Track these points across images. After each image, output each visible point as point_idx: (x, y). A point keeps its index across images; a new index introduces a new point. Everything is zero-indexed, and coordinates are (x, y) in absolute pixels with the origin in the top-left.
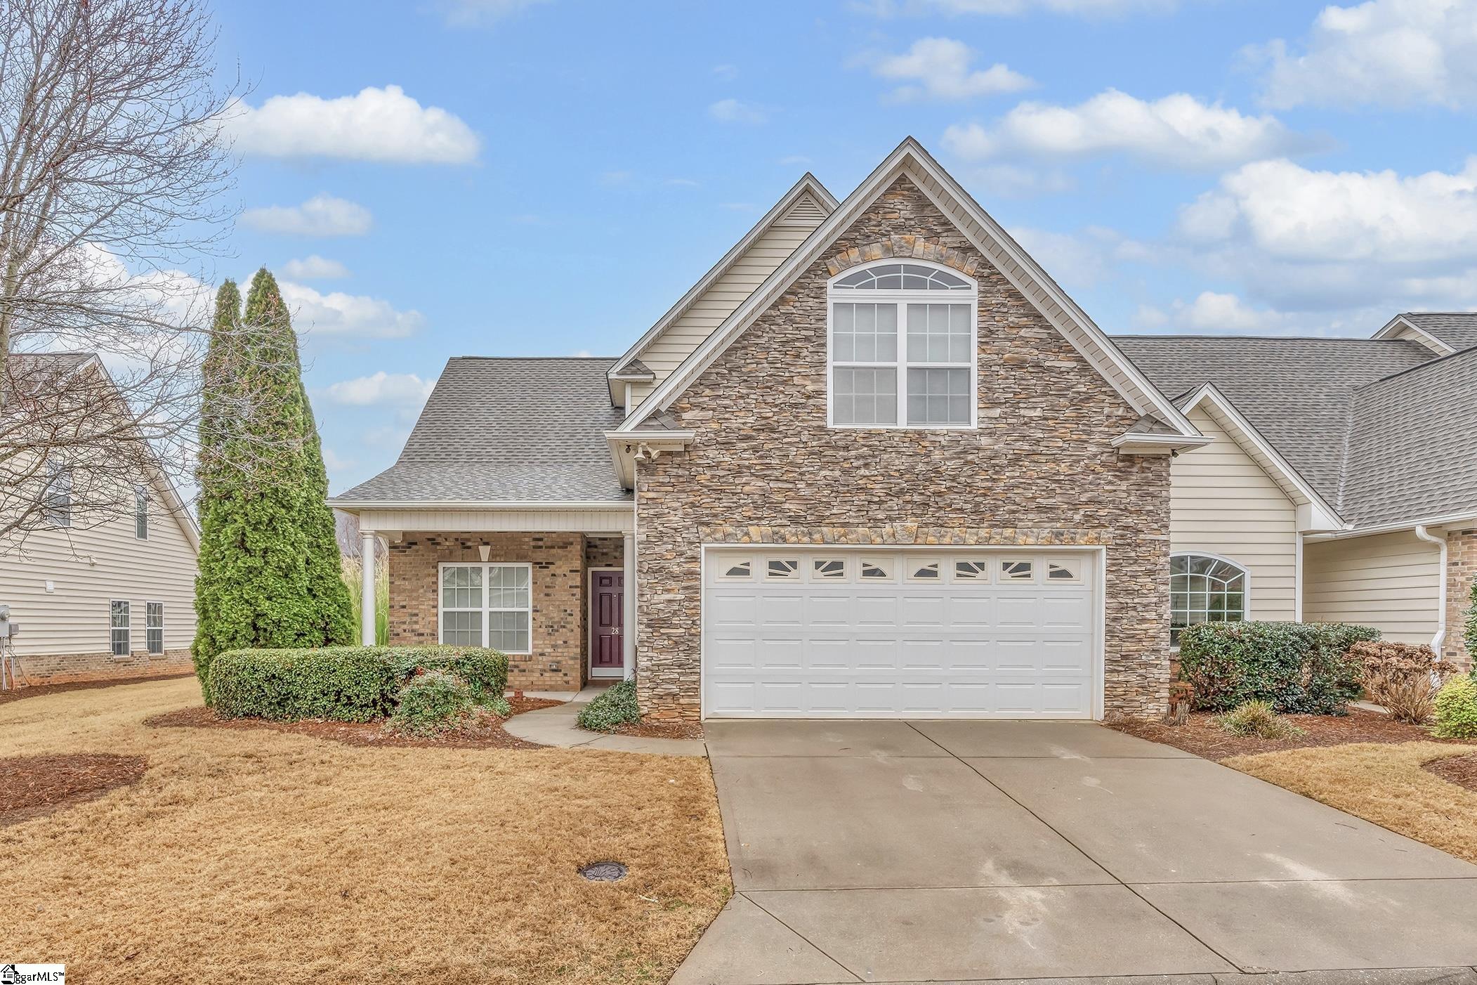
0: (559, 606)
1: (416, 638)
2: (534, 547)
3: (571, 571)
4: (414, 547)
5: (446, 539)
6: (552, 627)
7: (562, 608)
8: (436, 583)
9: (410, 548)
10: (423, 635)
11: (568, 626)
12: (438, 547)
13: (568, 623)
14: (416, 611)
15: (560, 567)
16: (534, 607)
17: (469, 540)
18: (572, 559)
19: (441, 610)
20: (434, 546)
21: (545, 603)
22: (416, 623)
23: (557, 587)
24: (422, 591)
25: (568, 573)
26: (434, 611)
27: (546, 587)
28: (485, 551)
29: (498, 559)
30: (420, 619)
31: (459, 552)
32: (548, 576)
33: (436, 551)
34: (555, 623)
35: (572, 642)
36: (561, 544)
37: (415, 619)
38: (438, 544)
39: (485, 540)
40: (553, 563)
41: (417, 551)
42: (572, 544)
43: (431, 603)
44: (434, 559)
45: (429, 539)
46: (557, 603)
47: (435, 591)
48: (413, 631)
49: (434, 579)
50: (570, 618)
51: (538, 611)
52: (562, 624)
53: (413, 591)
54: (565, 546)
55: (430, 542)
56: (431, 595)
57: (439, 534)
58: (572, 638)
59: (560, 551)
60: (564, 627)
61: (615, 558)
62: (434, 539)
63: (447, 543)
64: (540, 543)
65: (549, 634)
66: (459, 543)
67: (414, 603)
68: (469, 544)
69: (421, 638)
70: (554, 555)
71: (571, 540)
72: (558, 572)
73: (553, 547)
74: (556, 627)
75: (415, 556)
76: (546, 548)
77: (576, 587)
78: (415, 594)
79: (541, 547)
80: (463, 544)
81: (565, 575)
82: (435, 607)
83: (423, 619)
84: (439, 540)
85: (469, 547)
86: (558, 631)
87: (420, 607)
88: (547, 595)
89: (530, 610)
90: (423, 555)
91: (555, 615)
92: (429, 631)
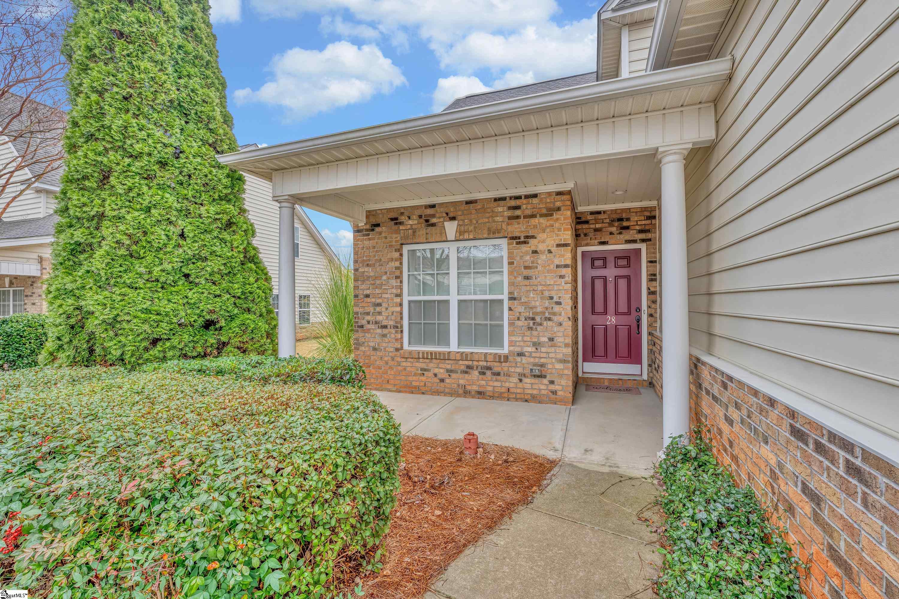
0: (542, 292)
1: (379, 331)
2: (510, 218)
3: (558, 245)
4: (377, 229)
5: (409, 218)
6: (533, 319)
7: (547, 294)
8: (399, 268)
9: (373, 230)
10: (385, 327)
11: (555, 318)
12: (401, 227)
13: (554, 314)
14: (379, 301)
15: (543, 241)
16: (510, 293)
17: (433, 216)
18: (559, 230)
19: (406, 299)
20: (396, 226)
21: (524, 289)
22: (380, 313)
23: (540, 268)
24: (384, 278)
25: (554, 249)
26: (398, 300)
27: (526, 268)
28: (451, 228)
29: (466, 236)
30: (384, 310)
31: (422, 232)
32: (526, 253)
33: (398, 232)
34: (537, 314)
35: (561, 339)
36: (544, 211)
37: (378, 309)
38: (401, 223)
39: (451, 215)
40: (533, 237)
41: (380, 233)
42: (559, 209)
43: (394, 291)
44: (397, 241)
45: (392, 219)
46: (540, 288)
47: (399, 277)
48: (376, 323)
49: (397, 264)
50: (557, 308)
51: (515, 299)
52: (547, 315)
53: (376, 278)
54: (549, 213)
55: (393, 222)
56: (394, 282)
57: (401, 211)
58: (560, 334)
59: (543, 220)
60: (550, 319)
61: (611, 233)
62: (396, 219)
63: (410, 222)
64: (518, 212)
65: (530, 329)
66: (422, 220)
67: (377, 291)
68: (434, 220)
69: (385, 331)
70: (535, 227)
71: (558, 204)
72: (541, 247)
73: (533, 216)
74: (538, 319)
75: (379, 238)
76: (525, 217)
77: (566, 266)
78: (378, 282)
79: (518, 217)
80: (427, 221)
81: (550, 252)
82: (400, 295)
83: (387, 309)
84: (402, 219)
85: (433, 225)
86: (541, 324)
87: (384, 296)
88: (527, 278)
89: (505, 297)
90: (386, 238)
91: (538, 304)
92: (392, 323)
